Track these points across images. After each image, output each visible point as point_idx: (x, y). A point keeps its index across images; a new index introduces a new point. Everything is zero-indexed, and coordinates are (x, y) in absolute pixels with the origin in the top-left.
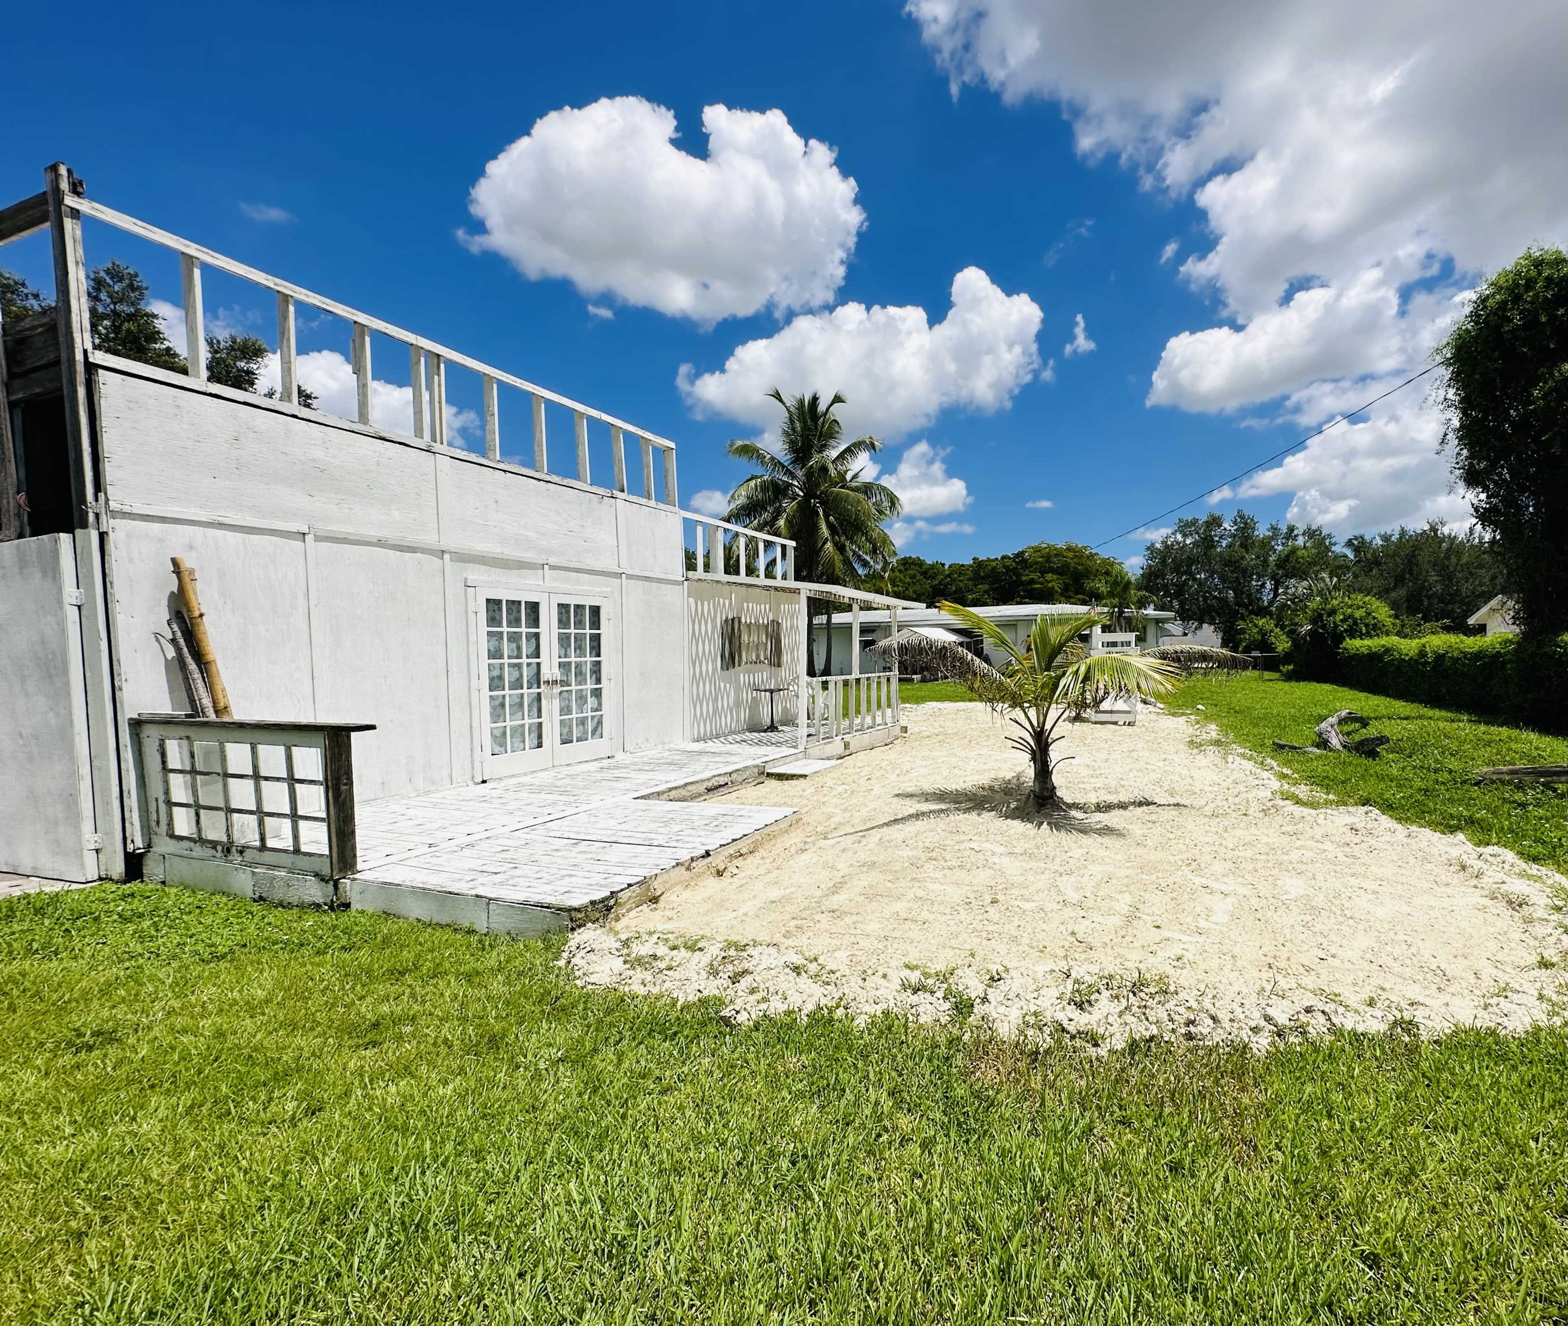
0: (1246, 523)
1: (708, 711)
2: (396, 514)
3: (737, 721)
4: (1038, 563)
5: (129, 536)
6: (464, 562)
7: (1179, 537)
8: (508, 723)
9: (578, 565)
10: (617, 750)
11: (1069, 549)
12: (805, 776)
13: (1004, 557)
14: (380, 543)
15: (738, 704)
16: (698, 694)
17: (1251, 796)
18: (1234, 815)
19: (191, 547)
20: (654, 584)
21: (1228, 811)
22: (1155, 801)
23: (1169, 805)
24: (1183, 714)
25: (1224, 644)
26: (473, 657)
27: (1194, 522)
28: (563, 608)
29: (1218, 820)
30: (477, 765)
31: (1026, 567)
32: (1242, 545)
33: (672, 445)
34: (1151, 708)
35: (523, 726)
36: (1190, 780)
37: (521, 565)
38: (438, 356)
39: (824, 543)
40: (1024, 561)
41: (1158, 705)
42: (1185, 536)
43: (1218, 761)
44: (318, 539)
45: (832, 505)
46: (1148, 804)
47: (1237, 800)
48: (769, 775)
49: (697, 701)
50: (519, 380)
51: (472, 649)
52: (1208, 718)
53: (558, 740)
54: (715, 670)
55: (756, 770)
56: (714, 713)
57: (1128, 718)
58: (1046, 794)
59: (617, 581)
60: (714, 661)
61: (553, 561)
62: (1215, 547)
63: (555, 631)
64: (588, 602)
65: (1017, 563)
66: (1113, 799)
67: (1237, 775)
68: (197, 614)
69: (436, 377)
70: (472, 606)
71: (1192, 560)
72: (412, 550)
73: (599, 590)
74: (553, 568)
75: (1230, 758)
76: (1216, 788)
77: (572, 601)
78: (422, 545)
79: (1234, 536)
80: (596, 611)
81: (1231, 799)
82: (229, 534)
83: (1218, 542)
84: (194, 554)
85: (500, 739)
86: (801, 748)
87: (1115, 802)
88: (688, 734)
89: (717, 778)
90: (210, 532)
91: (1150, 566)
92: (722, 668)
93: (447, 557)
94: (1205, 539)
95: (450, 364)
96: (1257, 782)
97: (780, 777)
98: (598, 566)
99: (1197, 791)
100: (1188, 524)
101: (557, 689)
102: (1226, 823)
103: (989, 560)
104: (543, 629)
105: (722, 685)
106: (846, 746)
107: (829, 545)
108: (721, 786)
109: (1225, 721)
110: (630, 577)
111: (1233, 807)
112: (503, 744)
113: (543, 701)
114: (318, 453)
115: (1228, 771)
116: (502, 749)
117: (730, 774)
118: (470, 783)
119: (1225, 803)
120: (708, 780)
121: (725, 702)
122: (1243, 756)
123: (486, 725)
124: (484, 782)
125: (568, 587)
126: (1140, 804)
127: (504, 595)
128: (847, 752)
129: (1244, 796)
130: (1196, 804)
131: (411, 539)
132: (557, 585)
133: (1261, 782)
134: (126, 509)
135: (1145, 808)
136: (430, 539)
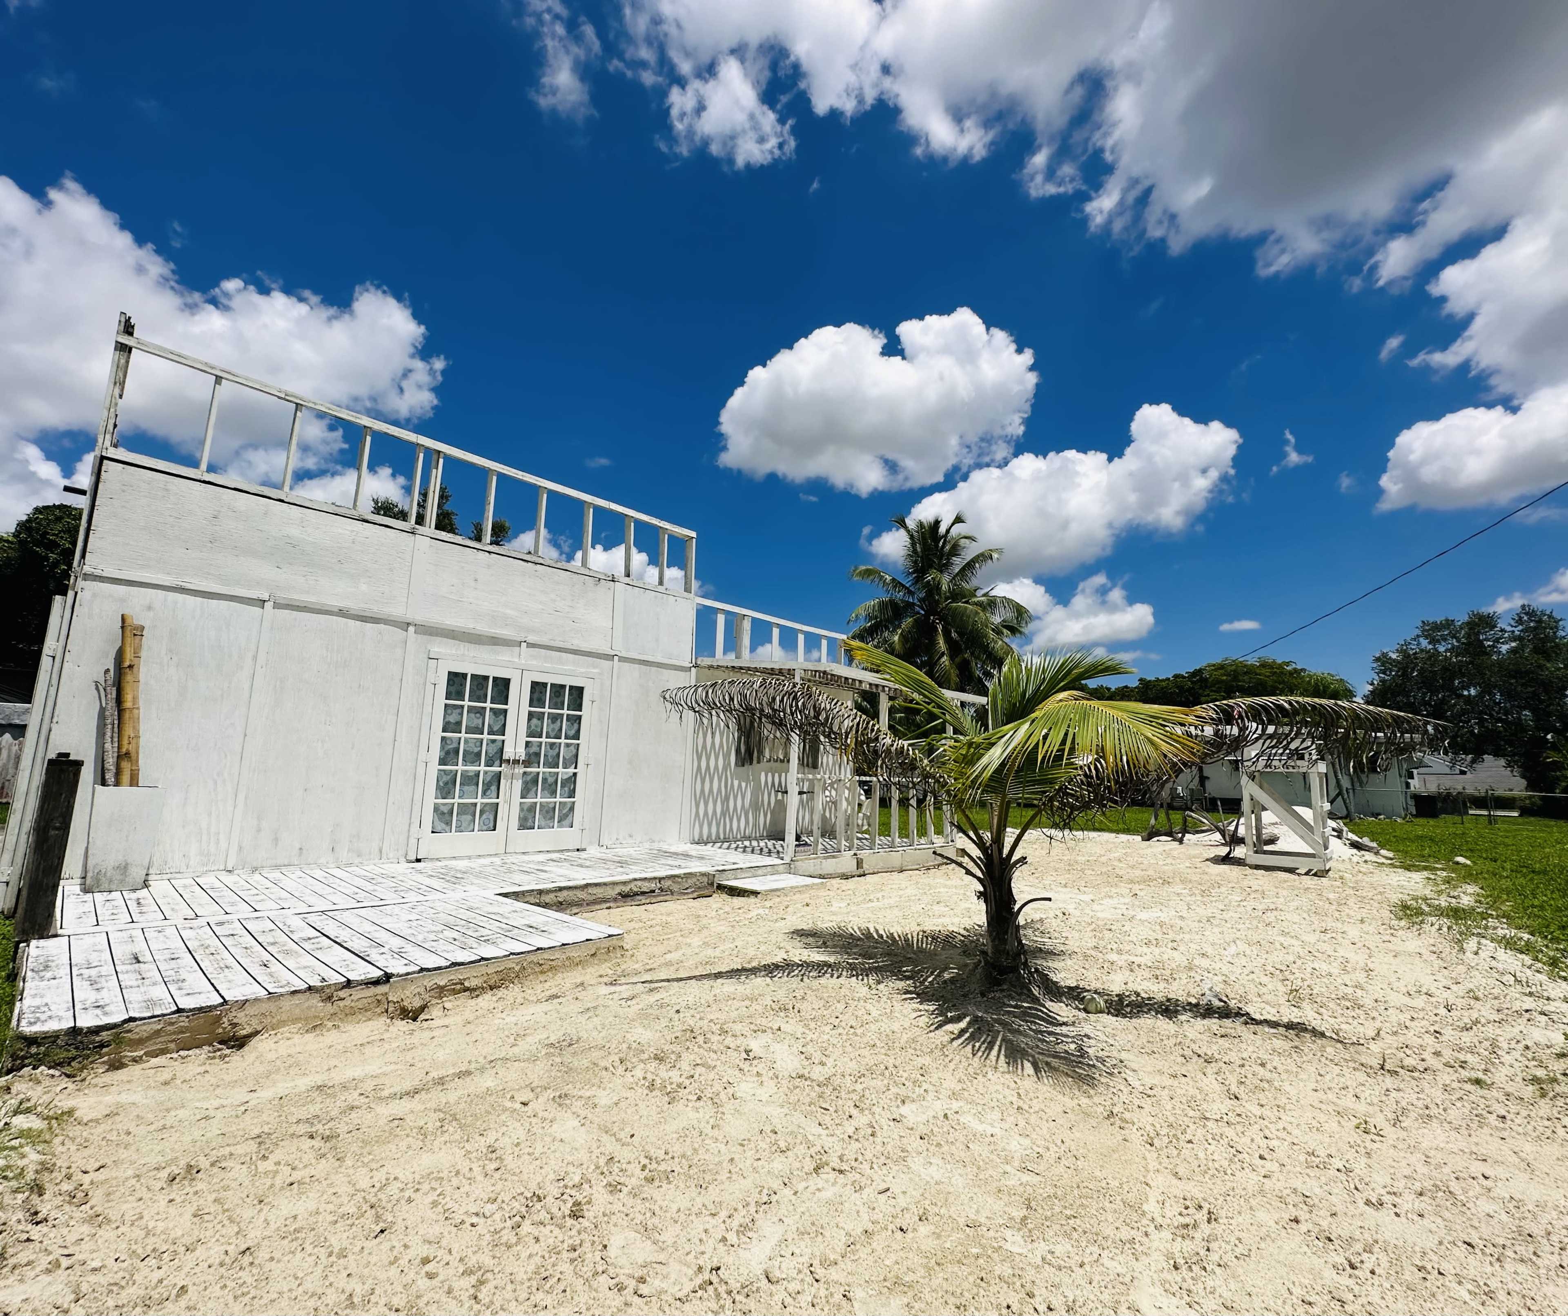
0: (1540, 621)
1: (715, 811)
2: (364, 587)
3: (755, 825)
4: (1223, 681)
5: (94, 595)
6: (431, 635)
7: (1424, 643)
8: (457, 800)
9: (561, 645)
10: (591, 843)
11: (1264, 665)
12: (755, 893)
13: (1176, 676)
14: (342, 613)
15: (756, 806)
16: (702, 791)
17: (1505, 1034)
18: (1447, 1077)
19: (149, 608)
20: (654, 669)
21: (1432, 1061)
22: (1251, 1009)
23: (1274, 1025)
24: (1425, 868)
25: (1530, 787)
26: (425, 729)
27: (1449, 623)
28: (537, 688)
29: (1389, 1082)
30: (413, 841)
31: (1206, 687)
32: (1536, 650)
33: (693, 534)
34: (1369, 856)
35: (476, 804)
36: (1361, 977)
37: (495, 641)
38: (439, 452)
39: (940, 658)
40: (1204, 680)
41: (1383, 852)
42: (1433, 641)
43: (1446, 947)
44: (277, 606)
45: (952, 620)
46: (1225, 1013)
47: (1467, 1038)
48: (721, 887)
49: (700, 798)
50: (521, 473)
51: (426, 720)
52: (1469, 876)
53: (515, 822)
54: (726, 766)
55: (705, 879)
56: (723, 814)
57: (1316, 866)
58: (1005, 962)
59: (606, 664)
60: (727, 756)
61: (531, 639)
62: (1489, 655)
63: (526, 708)
64: (568, 681)
65: (1192, 682)
66: (1157, 990)
67: (1478, 981)
68: (127, 664)
69: (434, 471)
70: (431, 678)
71: (1450, 671)
72: (375, 620)
73: (583, 670)
74: (531, 645)
75: (1471, 944)
76: (1420, 1002)
77: (550, 679)
78: (385, 617)
79: (1519, 639)
80: (578, 692)
81: (1448, 1033)
82: (190, 599)
83: (1493, 646)
84: (151, 614)
85: (443, 816)
86: (787, 859)
87: (1159, 997)
88: (686, 834)
89: (639, 883)
90: (172, 595)
91: (1383, 681)
92: (736, 764)
93: (411, 629)
94: (1468, 644)
95: (448, 459)
96: (1529, 1003)
97: (734, 892)
98: (585, 646)
99: (1368, 1002)
100: (1436, 627)
101: (520, 770)
102: (1409, 1096)
103: (1158, 680)
104: (512, 706)
105: (736, 783)
106: (859, 863)
107: (945, 658)
108: (643, 893)
109: (1505, 883)
110: (623, 659)
111: (1447, 1054)
112: (449, 823)
113: (503, 781)
114: (295, 532)
115: (1462, 969)
116: (447, 829)
117: (660, 879)
118: (402, 860)
119: (1429, 1040)
120: (624, 883)
121: (738, 803)
122: (1509, 944)
123: (431, 798)
124: (418, 860)
125: (548, 665)
126: (1206, 1011)
127: (469, 669)
128: (861, 871)
129: (1491, 1031)
130: (1350, 1030)
131: (376, 609)
132: (534, 662)
133: (1541, 1005)
134: (98, 572)
135: (1213, 1023)
136: (397, 611)
